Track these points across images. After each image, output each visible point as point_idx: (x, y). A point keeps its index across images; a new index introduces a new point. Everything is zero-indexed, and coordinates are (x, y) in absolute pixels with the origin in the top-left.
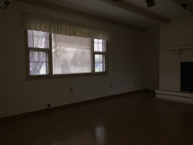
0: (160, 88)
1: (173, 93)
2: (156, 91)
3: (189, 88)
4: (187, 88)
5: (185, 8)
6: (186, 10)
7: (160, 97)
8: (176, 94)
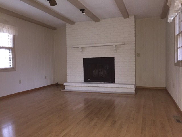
0: (68, 81)
1: (77, 85)
2: (65, 84)
3: (90, 79)
4: (88, 79)
5: (83, 12)
6: (84, 14)
7: (68, 89)
8: (80, 85)
